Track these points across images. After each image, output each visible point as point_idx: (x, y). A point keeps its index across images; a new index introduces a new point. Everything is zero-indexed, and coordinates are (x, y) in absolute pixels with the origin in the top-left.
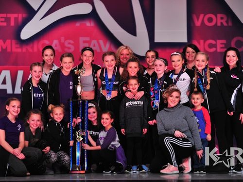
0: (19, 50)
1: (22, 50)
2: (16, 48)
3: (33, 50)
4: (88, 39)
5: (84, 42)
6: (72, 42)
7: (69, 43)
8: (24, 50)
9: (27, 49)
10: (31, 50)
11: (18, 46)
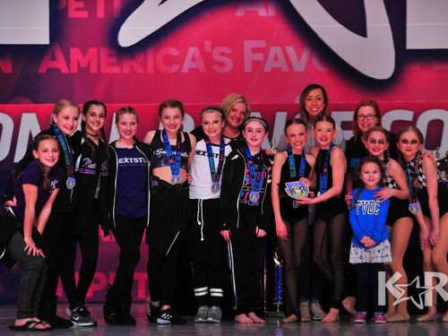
0: (116, 70)
1: (121, 70)
2: (109, 65)
3: (145, 69)
4: (262, 44)
5: (255, 50)
6: (227, 50)
7: (222, 54)
8: (126, 70)
9: (132, 67)
10: (140, 70)
11: (114, 60)
